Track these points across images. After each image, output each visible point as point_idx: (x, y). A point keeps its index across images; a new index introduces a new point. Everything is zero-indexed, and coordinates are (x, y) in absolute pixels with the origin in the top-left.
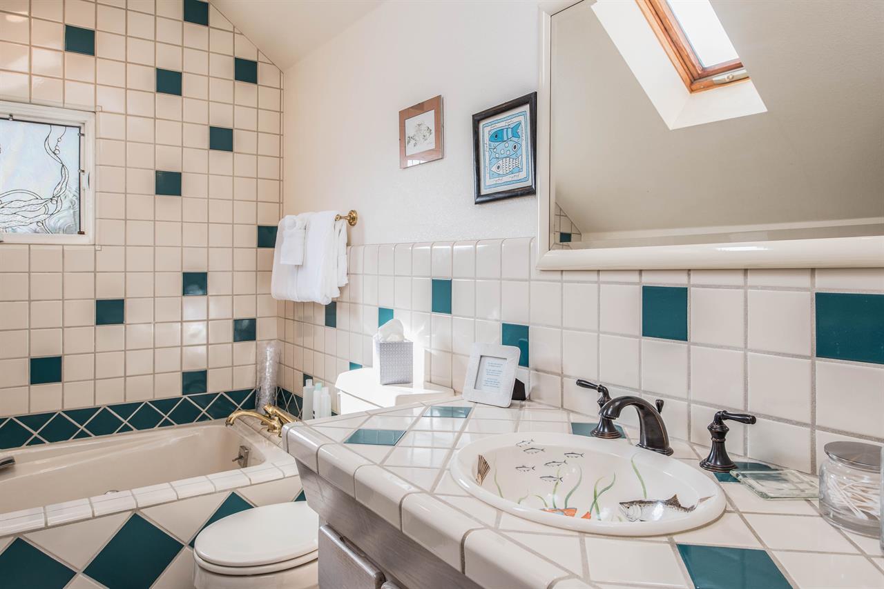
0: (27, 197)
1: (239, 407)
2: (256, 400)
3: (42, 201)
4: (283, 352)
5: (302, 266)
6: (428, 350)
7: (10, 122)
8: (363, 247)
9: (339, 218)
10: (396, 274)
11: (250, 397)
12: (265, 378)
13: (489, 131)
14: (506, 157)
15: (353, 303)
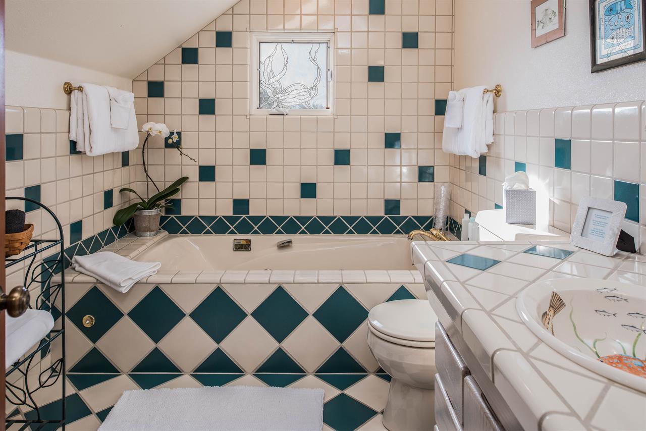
0: (300, 87)
1: (422, 228)
2: (433, 224)
3: (307, 90)
4: (453, 192)
5: (461, 128)
6: (552, 199)
7: (293, 44)
8: (504, 113)
9: (486, 91)
10: (527, 135)
11: (429, 222)
12: (439, 210)
13: (605, 6)
14: (620, 28)
15: (498, 158)
